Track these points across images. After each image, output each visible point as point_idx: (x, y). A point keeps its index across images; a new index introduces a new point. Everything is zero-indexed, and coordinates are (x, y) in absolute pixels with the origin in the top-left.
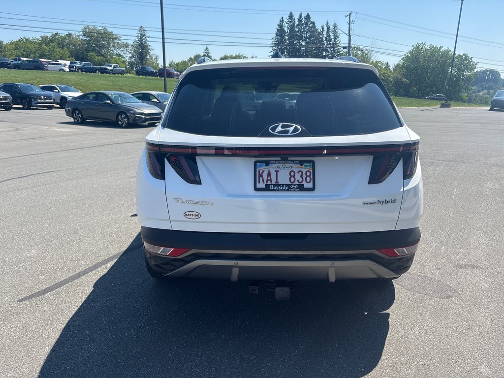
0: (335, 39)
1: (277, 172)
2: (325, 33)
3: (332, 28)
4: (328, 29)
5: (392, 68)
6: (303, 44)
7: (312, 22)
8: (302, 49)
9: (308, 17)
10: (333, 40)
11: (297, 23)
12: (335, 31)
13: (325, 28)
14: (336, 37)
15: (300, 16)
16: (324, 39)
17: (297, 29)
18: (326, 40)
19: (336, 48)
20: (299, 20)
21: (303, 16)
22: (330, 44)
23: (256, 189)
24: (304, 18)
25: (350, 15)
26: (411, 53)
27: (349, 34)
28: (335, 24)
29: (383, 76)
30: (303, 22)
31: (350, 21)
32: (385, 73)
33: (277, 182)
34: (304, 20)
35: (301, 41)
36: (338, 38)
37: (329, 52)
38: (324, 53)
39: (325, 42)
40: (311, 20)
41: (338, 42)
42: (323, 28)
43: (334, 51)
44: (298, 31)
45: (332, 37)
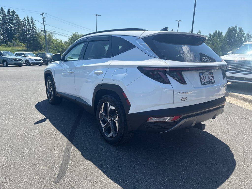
0: (33, 26)
1: (205, 77)
2: (26, 21)
3: (30, 19)
4: (28, 20)
5: (63, 42)
6: (13, 26)
7: (16, 15)
8: (12, 29)
9: (13, 12)
10: (32, 26)
11: (7, 14)
12: (32, 22)
13: (27, 19)
14: (33, 25)
15: (9, 11)
16: (26, 25)
17: (7, 18)
18: (28, 25)
19: (34, 30)
20: (8, 12)
21: (11, 11)
22: (30, 28)
23: (202, 84)
24: (11, 12)
25: (43, 14)
26: (72, 36)
27: (44, 24)
28: (32, 18)
29: (62, 46)
30: (11, 14)
31: (43, 17)
32: (62, 45)
33: (206, 81)
34: (11, 13)
35: (11, 25)
36: (35, 25)
37: (30, 32)
38: (28, 33)
39: (27, 27)
40: (16, 13)
41: (35, 27)
42: (25, 19)
43: (33, 32)
44: (8, 19)
45: (31, 24)
